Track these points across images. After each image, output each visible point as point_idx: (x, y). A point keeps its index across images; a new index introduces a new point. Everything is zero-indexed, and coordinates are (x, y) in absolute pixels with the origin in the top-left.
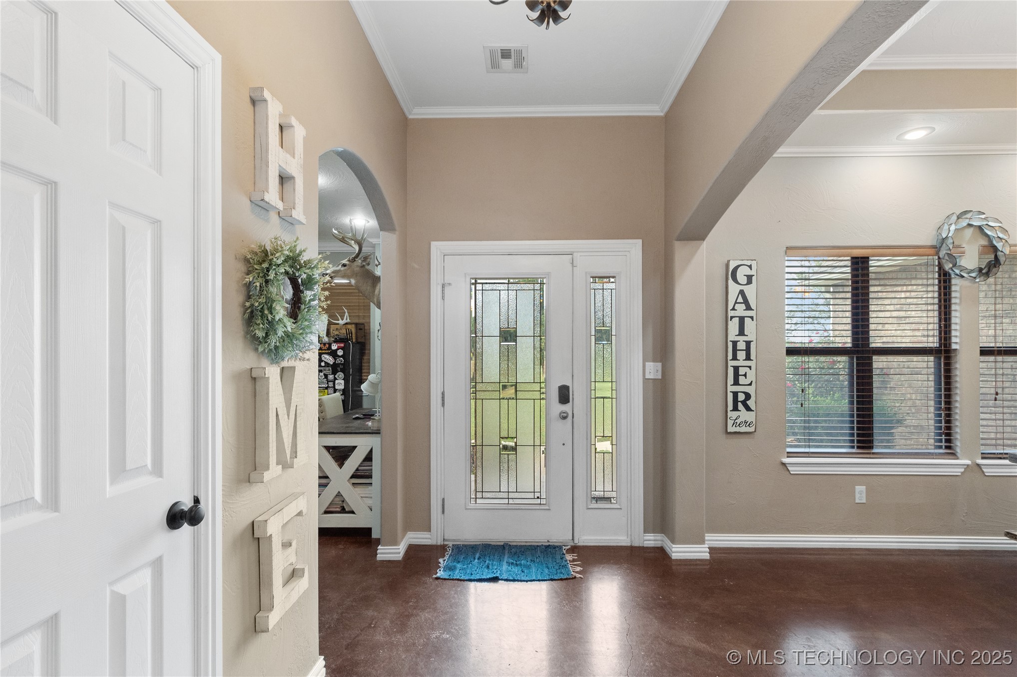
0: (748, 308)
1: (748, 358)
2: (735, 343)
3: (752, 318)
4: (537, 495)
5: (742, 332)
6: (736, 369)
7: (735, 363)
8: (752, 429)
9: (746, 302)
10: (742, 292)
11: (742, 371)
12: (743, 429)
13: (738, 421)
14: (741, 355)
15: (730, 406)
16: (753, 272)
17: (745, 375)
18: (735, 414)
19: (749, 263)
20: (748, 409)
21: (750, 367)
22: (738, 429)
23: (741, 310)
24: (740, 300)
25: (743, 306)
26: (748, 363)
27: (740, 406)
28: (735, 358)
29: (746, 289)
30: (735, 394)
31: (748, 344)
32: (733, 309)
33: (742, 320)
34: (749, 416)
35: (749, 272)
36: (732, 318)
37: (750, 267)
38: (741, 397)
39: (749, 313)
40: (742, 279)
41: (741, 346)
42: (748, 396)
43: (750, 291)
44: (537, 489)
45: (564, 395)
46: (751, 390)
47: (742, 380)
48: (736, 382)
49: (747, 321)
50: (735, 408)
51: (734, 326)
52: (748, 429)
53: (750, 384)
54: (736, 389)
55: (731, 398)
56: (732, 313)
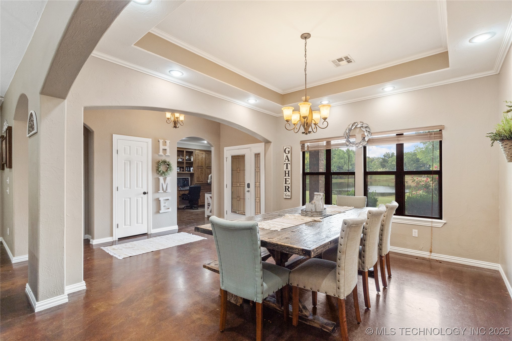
0: (289, 161)
1: (289, 176)
2: (285, 171)
3: (289, 164)
4: (244, 212)
5: (287, 168)
6: (286, 179)
7: (285, 177)
8: (290, 197)
9: (288, 159)
10: (287, 156)
11: (287, 179)
12: (288, 197)
13: (286, 195)
14: (287, 175)
15: (284, 191)
16: (290, 150)
17: (288, 181)
18: (286, 193)
19: (288, 147)
20: (289, 191)
21: (289, 179)
22: (286, 197)
24: (287, 158)
25: (287, 160)
26: (289, 177)
27: (287, 190)
28: (285, 176)
30: (286, 187)
31: (289, 171)
32: (285, 161)
33: (287, 164)
34: (289, 193)
35: (289, 150)
36: (285, 164)
37: (289, 148)
38: (287, 188)
40: (287, 152)
41: (287, 172)
42: (289, 187)
43: (289, 155)
44: (244, 210)
46: (289, 186)
47: (287, 183)
48: (286, 183)
49: (288, 164)
50: (286, 191)
51: (285, 166)
53: (289, 184)
54: (286, 185)
55: (284, 187)
56: (285, 162)
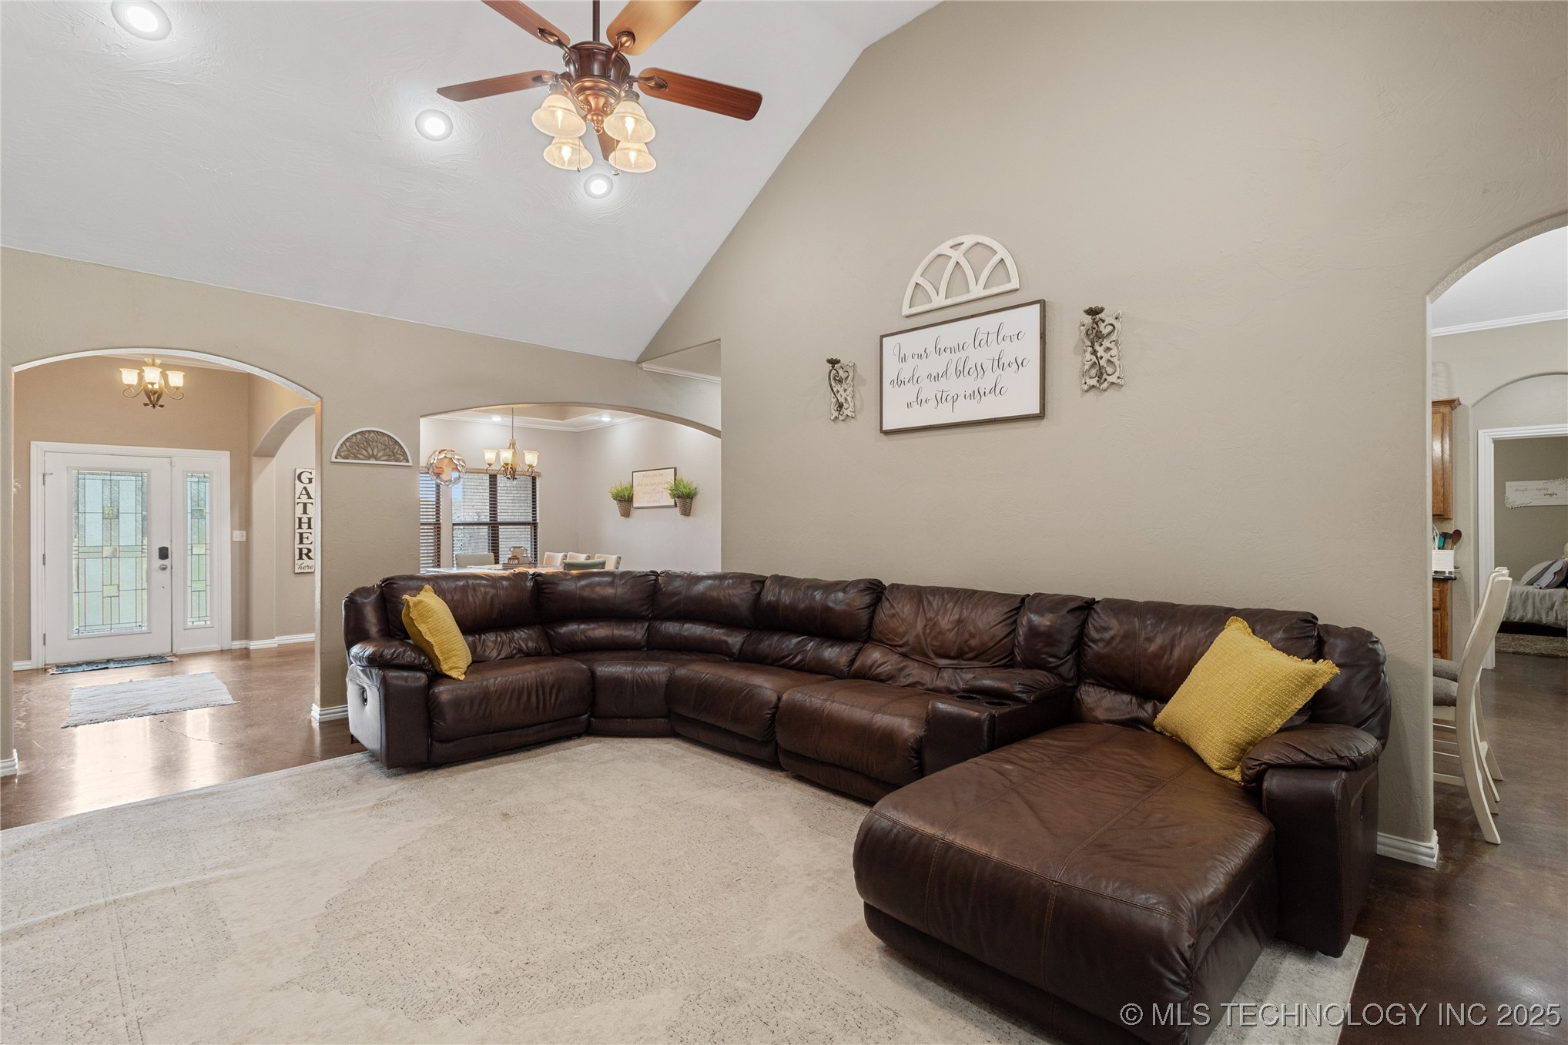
0: (310, 497)
1: (310, 527)
2: (300, 519)
3: (312, 504)
5: (305, 512)
6: (301, 534)
7: (300, 531)
8: (312, 571)
9: (308, 494)
10: (305, 488)
11: (305, 536)
12: (306, 571)
13: (303, 566)
14: (305, 526)
15: (297, 557)
16: (313, 477)
17: (307, 538)
18: (301, 561)
19: (310, 471)
20: (310, 558)
21: (311, 533)
22: (302, 571)
23: (304, 499)
24: (304, 492)
25: (306, 497)
26: (309, 531)
27: (304, 556)
28: (300, 527)
29: (309, 487)
30: (301, 550)
31: (309, 519)
32: (299, 498)
33: (305, 505)
34: (310, 563)
35: (310, 476)
36: (298, 503)
37: (311, 473)
38: (305, 551)
39: (310, 501)
40: (305, 480)
41: (305, 520)
42: (309, 551)
43: (311, 488)
44: (139, 620)
45: (164, 553)
46: (311, 547)
47: (305, 541)
48: (301, 542)
49: (309, 505)
50: (301, 558)
51: (299, 509)
52: (310, 571)
53: (311, 543)
54: (301, 546)
55: (297, 552)
56: (299, 501)
